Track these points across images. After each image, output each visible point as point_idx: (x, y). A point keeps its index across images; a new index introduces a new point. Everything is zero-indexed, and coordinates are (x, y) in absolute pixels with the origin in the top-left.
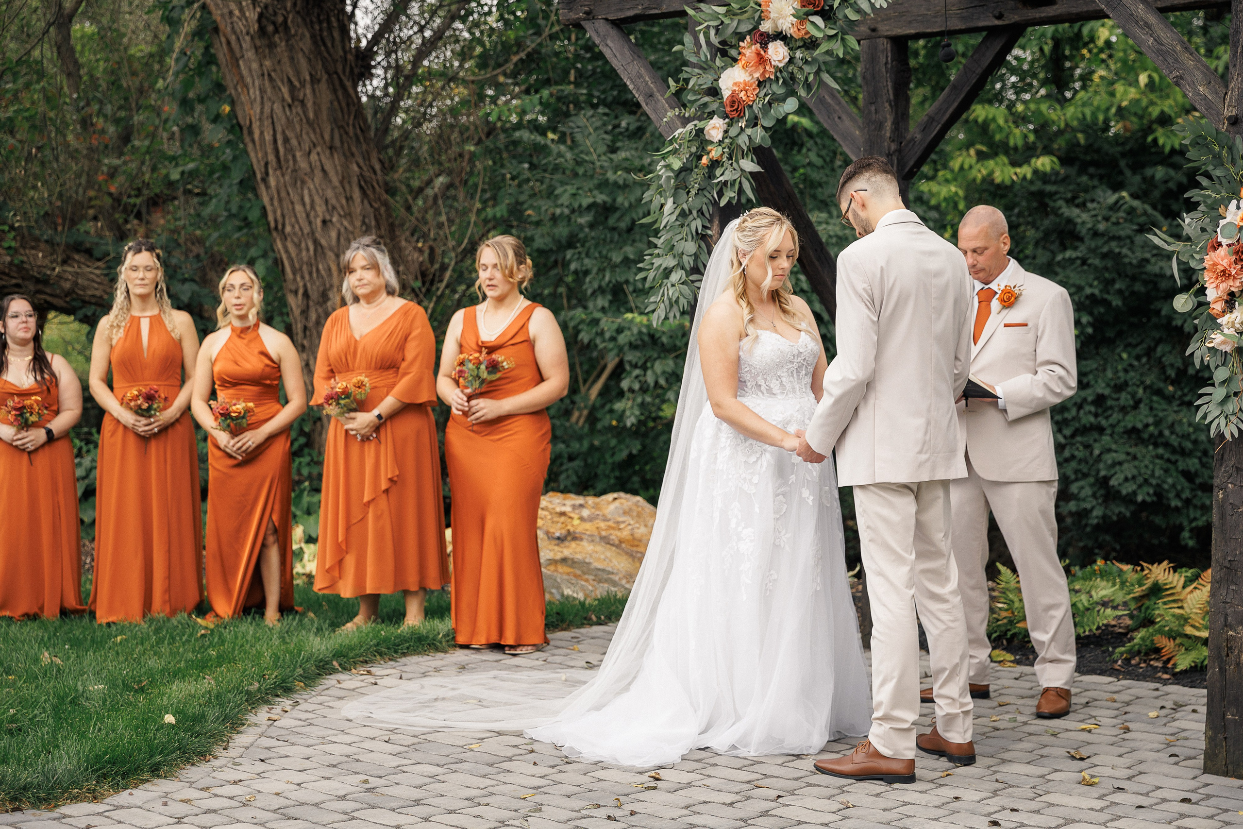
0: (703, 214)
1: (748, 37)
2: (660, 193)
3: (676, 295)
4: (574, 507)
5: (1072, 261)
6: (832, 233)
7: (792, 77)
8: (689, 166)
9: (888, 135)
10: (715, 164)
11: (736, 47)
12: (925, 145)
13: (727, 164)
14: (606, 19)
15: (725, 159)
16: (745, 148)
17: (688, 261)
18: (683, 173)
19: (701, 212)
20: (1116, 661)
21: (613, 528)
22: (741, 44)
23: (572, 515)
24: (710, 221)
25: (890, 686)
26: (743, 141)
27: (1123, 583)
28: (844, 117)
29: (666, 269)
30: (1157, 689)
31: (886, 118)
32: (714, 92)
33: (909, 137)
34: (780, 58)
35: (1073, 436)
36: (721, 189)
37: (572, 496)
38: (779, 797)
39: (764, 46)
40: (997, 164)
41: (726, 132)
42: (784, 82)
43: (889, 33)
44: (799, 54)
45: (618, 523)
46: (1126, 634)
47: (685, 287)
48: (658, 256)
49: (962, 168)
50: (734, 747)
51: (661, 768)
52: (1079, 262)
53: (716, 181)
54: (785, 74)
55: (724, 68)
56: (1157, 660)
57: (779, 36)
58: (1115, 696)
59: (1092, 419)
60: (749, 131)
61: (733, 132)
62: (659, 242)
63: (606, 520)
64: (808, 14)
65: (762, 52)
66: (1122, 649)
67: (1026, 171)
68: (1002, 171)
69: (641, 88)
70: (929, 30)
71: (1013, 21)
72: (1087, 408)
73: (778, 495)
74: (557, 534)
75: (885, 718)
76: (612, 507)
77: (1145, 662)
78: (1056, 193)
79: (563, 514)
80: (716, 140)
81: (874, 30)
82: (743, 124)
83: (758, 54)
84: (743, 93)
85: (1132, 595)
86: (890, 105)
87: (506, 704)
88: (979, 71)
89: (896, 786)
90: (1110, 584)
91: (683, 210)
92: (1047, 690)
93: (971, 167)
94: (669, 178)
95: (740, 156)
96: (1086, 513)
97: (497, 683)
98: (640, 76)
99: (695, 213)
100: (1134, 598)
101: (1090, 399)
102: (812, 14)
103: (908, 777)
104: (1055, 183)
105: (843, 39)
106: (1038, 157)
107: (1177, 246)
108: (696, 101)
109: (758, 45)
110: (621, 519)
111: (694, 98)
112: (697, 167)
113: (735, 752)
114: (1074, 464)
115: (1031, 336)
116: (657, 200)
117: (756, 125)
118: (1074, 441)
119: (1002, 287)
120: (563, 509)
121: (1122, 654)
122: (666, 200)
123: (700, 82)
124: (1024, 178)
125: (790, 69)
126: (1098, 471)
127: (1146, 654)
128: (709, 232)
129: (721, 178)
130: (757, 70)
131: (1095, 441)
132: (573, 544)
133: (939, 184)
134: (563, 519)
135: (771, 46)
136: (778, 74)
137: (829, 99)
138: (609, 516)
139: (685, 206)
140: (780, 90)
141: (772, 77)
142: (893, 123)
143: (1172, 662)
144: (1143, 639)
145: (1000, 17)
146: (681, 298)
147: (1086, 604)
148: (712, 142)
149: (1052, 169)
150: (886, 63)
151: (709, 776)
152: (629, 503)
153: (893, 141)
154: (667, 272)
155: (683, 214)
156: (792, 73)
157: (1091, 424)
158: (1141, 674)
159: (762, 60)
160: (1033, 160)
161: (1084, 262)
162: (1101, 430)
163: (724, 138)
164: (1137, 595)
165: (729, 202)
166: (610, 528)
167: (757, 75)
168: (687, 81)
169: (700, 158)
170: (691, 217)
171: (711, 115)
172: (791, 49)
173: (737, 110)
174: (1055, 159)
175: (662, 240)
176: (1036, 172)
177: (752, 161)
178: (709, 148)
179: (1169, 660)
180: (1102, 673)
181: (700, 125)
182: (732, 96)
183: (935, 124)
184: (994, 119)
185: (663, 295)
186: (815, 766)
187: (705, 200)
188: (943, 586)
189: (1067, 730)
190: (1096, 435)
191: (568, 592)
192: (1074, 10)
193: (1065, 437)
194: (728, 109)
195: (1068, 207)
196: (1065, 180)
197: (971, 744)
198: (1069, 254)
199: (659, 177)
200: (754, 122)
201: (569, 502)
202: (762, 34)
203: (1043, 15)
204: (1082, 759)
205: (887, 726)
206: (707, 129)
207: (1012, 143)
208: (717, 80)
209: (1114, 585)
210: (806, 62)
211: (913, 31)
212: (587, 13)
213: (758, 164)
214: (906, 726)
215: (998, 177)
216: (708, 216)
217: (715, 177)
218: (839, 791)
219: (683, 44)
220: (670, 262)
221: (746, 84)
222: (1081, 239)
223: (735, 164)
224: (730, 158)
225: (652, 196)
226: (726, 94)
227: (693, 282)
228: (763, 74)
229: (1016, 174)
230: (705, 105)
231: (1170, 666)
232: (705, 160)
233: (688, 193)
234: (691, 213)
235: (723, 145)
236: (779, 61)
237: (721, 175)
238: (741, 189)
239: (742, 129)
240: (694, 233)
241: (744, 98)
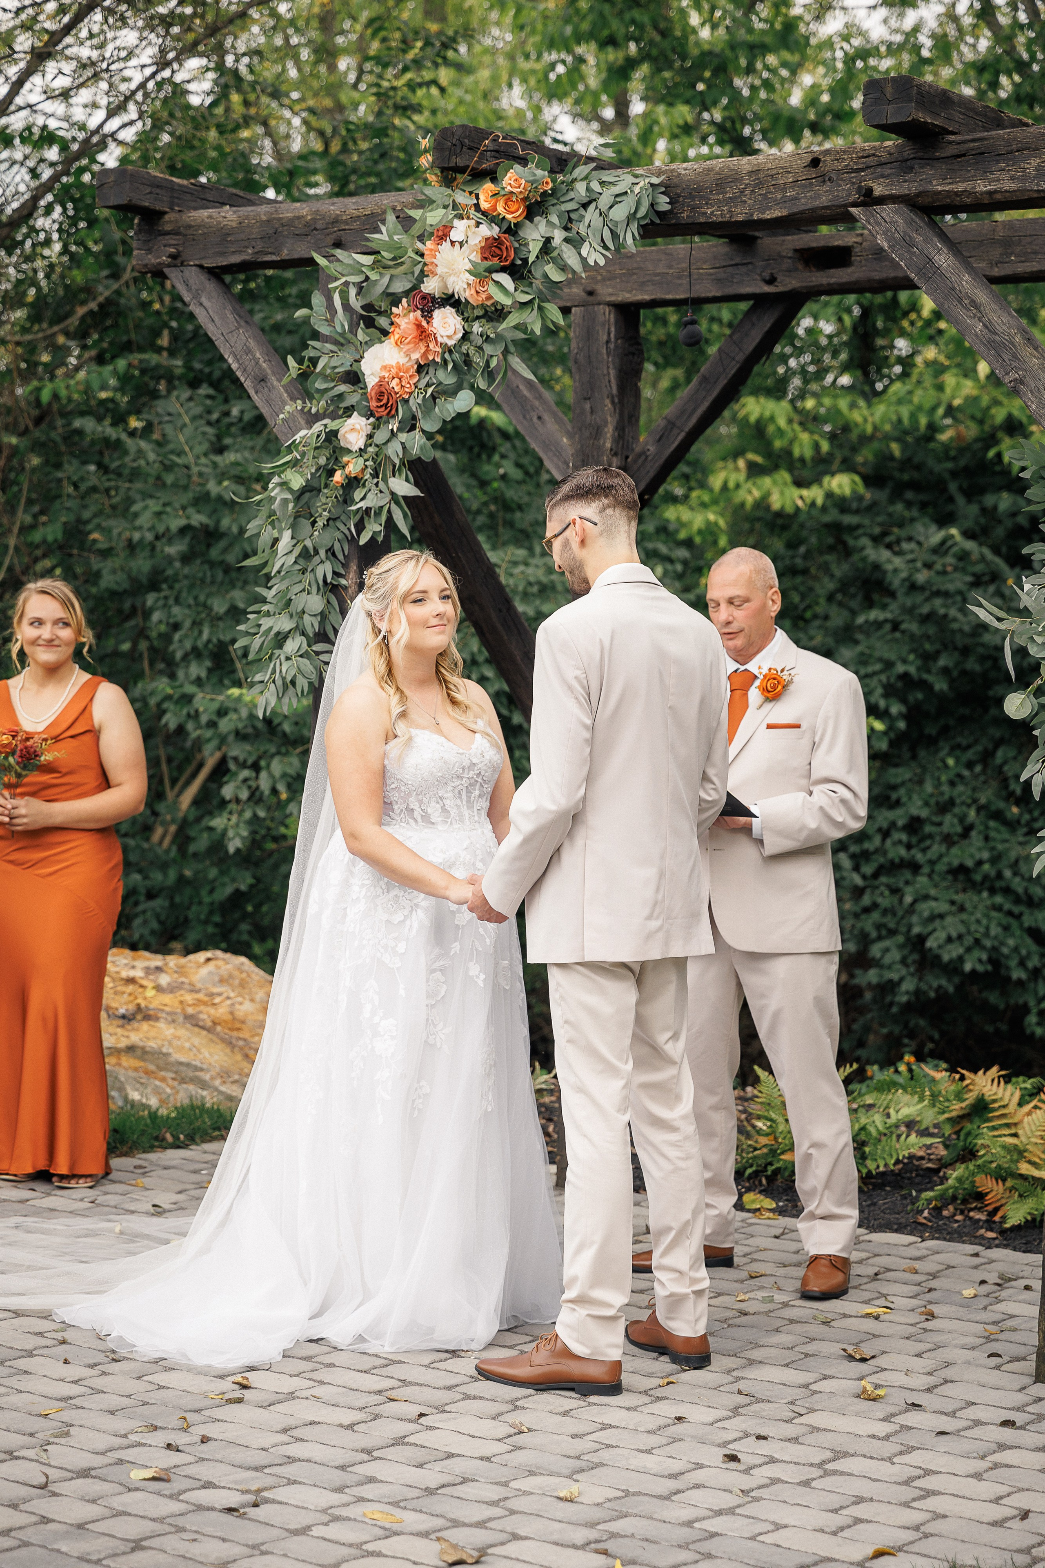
0: (334, 555)
1: (404, 300)
2: (272, 523)
3: (292, 672)
4: (148, 971)
5: (879, 625)
6: (532, 579)
7: (468, 361)
8: (315, 484)
9: (608, 445)
10: (353, 482)
11: (387, 313)
12: (661, 461)
13: (371, 483)
14: (201, 267)
15: (367, 476)
16: (397, 462)
17: (311, 624)
18: (307, 495)
19: (331, 552)
20: (922, 1211)
21: (205, 1003)
22: (394, 310)
23: (144, 982)
24: (345, 566)
25: (589, 1255)
26: (394, 451)
27: (934, 1096)
28: (546, 417)
29: (278, 633)
30: (976, 1255)
31: (606, 422)
32: (354, 378)
33: (638, 449)
34: (450, 332)
35: (876, 875)
36: (362, 520)
37: (146, 954)
38: (421, 1415)
39: (428, 314)
40: (775, 482)
41: (370, 436)
42: (455, 367)
43: (613, 298)
44: (477, 328)
45: (212, 995)
46: (936, 1171)
47: (306, 661)
48: (268, 614)
49: (725, 487)
50: (361, 1339)
51: (252, 1369)
52: (888, 627)
53: (354, 508)
54: (456, 356)
55: (369, 344)
56: (979, 1209)
57: (451, 301)
58: (917, 1265)
59: (903, 852)
60: (403, 437)
61: (381, 437)
62: (270, 594)
63: (194, 990)
64: (490, 271)
65: (424, 323)
66: (930, 1194)
67: (815, 494)
68: (782, 493)
69: (249, 369)
70: (670, 297)
71: (789, 287)
72: (897, 836)
73: (433, 971)
74: (122, 1011)
75: (580, 1300)
76: (204, 971)
77: (962, 1212)
78: (858, 526)
79: (131, 981)
80: (355, 448)
81: (591, 293)
82: (394, 425)
83: (419, 326)
84: (396, 380)
85: (946, 1115)
86: (613, 402)
87: (30, 1268)
88: (741, 357)
89: (593, 1399)
90: (916, 1098)
91: (305, 547)
92: (816, 1258)
93: (738, 486)
94: (285, 501)
95: (389, 473)
96: (889, 987)
97: (21, 1235)
98: (248, 351)
99: (322, 553)
100: (949, 1119)
101: (900, 823)
102: (497, 271)
103: (613, 1388)
104: (857, 512)
105: (540, 308)
106: (833, 474)
107: (1012, 624)
108: (326, 390)
109: (419, 313)
110: (215, 990)
111: (324, 386)
112: (326, 486)
113: (362, 1347)
114: (876, 916)
115: (806, 742)
116: (268, 534)
117: (413, 428)
118: (877, 883)
119: (765, 671)
120: (132, 973)
121: (929, 1201)
122: (281, 532)
123: (333, 364)
124: (813, 504)
125: (464, 349)
126: (910, 927)
127: (965, 1201)
128: (343, 582)
129: (362, 504)
130: (416, 348)
131: (907, 883)
132: (145, 1026)
133: (692, 509)
134: (131, 988)
135: (437, 314)
136: (447, 356)
137: (526, 392)
138: (199, 986)
139: (309, 543)
140: (447, 378)
141: (438, 360)
142: (616, 429)
143: (1000, 1214)
144: (959, 1180)
145: (771, 281)
146: (299, 677)
147: (881, 1128)
148: (349, 451)
149: (854, 491)
150: (608, 342)
151: (322, 1383)
152: (229, 967)
153: (616, 454)
154: (280, 639)
155: (306, 555)
156: (467, 355)
157: (902, 859)
158: (955, 1231)
159: (423, 335)
160: (826, 480)
161: (896, 626)
162: (915, 867)
163: (366, 446)
164: (954, 1114)
165: (373, 539)
166: (200, 1002)
167: (416, 356)
168: (314, 361)
169: (331, 473)
170: (317, 559)
171: (349, 411)
172: (466, 320)
173: (386, 405)
174: (857, 478)
175: (273, 591)
176: (829, 495)
177: (407, 480)
178: (345, 459)
179: (996, 1210)
180: (900, 1229)
181: (332, 425)
182: (380, 385)
183: (675, 431)
184: (772, 419)
185: (274, 672)
186: (477, 1368)
187: (338, 535)
188: (671, 1109)
189: (845, 1316)
190: (908, 875)
191: (135, 1096)
192: (877, 276)
193: (864, 877)
194: (374, 404)
195: (875, 547)
196: (872, 508)
197: (704, 1337)
198: (874, 614)
199: (272, 500)
200: (410, 424)
201: (140, 964)
202: (424, 297)
203: (832, 281)
204: (864, 1360)
205: (582, 1312)
206: (342, 431)
207: (797, 452)
208: (358, 361)
209: (922, 1099)
210: (488, 339)
211: (647, 297)
212: (173, 257)
213: (417, 484)
214: (611, 1312)
215: (776, 502)
216: (341, 557)
217: (353, 502)
218: (511, 1407)
219: (311, 308)
220: (284, 624)
221: (399, 368)
222: (892, 595)
223: (381, 484)
224: (375, 475)
225: (261, 527)
226: (371, 381)
227: (318, 653)
228: (425, 355)
229: (801, 497)
230: (341, 397)
231: (997, 1218)
232: (338, 477)
233: (314, 523)
234: (316, 552)
235: (366, 456)
236: (449, 337)
237: (362, 499)
238: (390, 520)
239: (393, 434)
240: (321, 582)
241: (397, 389)
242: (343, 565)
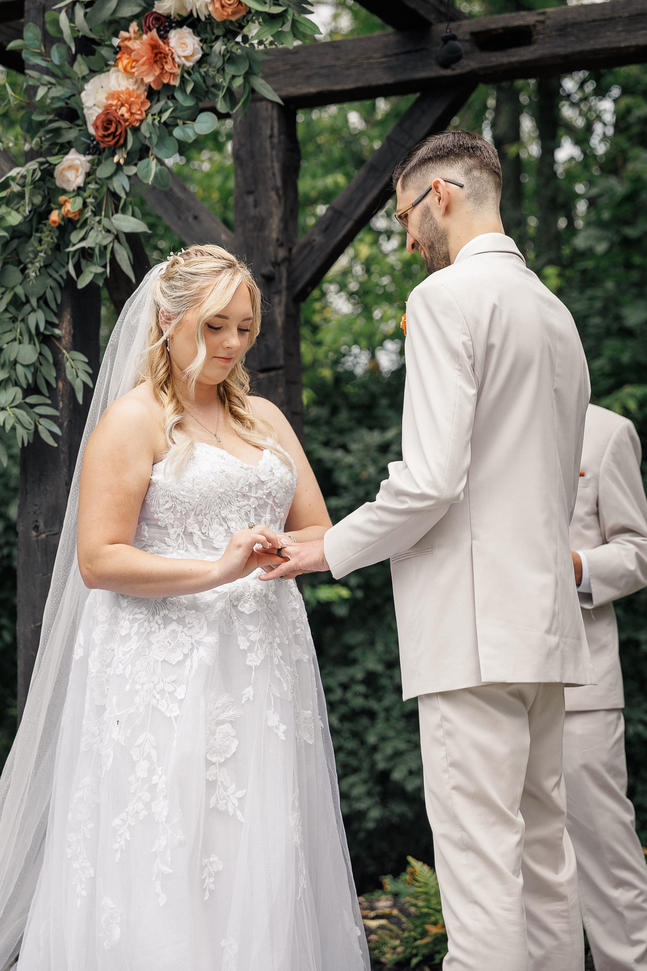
0: (46, 303)
1: (134, 24)
3: (11, 423)
7: (208, 82)
8: (25, 229)
10: (71, 223)
11: (112, 41)
13: (91, 223)
15: (88, 215)
16: (123, 196)
17: (25, 375)
18: (15, 243)
19: (43, 300)
22: (122, 35)
26: (120, 185)
32: (72, 113)
33: (298, 245)
34: (188, 52)
36: (81, 261)
39: (164, 35)
41: (90, 173)
42: (194, 89)
44: (217, 48)
47: (23, 412)
53: (71, 249)
54: (196, 78)
55: (89, 77)
57: (189, 20)
60: (131, 168)
61: (103, 172)
65: (160, 44)
82: (121, 157)
83: (154, 46)
84: (125, 108)
91: (16, 296)
95: (113, 209)
99: (34, 301)
105: (293, 21)
108: (43, 124)
109: (154, 32)
111: (41, 118)
112: (40, 228)
115: (590, 491)
117: (144, 158)
123: (50, 96)
125: (203, 70)
128: (57, 332)
129: (81, 245)
130: (149, 71)
135: (174, 35)
136: (185, 78)
139: (20, 290)
140: (188, 101)
141: (176, 83)
146: (19, 427)
148: (64, 192)
155: (16, 302)
156: (207, 77)
159: (159, 56)
163: (86, 183)
165: (93, 282)
167: (148, 80)
169: (46, 213)
170: (27, 308)
171: (65, 148)
172: (205, 40)
173: (114, 134)
177: (133, 215)
178: (62, 198)
181: (49, 162)
182: (105, 113)
187: (51, 282)
188: (556, 870)
194: (96, 136)
200: (141, 154)
202: (159, 18)
206: (58, 169)
208: (77, 94)
213: (144, 219)
216: (53, 306)
217: (71, 243)
219: (23, 40)
221: (130, 94)
223: (105, 222)
224: (97, 213)
226: (93, 113)
227: (32, 406)
228: (158, 79)
230: (57, 132)
232: (55, 216)
233: (23, 270)
234: (28, 301)
235: (86, 195)
236: (186, 58)
237: (83, 239)
238: (113, 260)
239: (119, 167)
240: (33, 331)
241: (127, 115)
242: (56, 314)
